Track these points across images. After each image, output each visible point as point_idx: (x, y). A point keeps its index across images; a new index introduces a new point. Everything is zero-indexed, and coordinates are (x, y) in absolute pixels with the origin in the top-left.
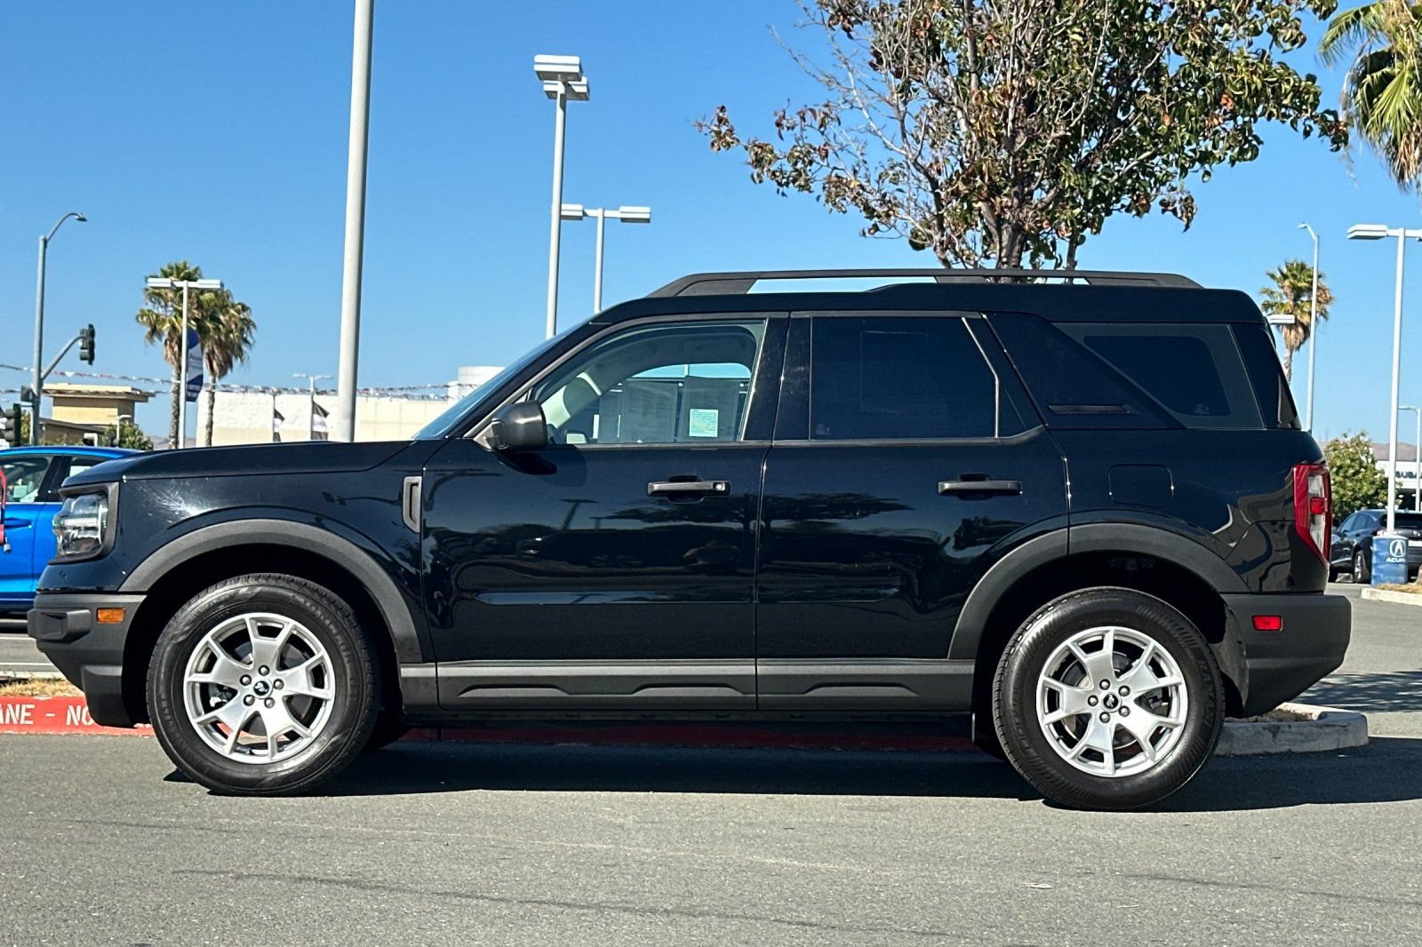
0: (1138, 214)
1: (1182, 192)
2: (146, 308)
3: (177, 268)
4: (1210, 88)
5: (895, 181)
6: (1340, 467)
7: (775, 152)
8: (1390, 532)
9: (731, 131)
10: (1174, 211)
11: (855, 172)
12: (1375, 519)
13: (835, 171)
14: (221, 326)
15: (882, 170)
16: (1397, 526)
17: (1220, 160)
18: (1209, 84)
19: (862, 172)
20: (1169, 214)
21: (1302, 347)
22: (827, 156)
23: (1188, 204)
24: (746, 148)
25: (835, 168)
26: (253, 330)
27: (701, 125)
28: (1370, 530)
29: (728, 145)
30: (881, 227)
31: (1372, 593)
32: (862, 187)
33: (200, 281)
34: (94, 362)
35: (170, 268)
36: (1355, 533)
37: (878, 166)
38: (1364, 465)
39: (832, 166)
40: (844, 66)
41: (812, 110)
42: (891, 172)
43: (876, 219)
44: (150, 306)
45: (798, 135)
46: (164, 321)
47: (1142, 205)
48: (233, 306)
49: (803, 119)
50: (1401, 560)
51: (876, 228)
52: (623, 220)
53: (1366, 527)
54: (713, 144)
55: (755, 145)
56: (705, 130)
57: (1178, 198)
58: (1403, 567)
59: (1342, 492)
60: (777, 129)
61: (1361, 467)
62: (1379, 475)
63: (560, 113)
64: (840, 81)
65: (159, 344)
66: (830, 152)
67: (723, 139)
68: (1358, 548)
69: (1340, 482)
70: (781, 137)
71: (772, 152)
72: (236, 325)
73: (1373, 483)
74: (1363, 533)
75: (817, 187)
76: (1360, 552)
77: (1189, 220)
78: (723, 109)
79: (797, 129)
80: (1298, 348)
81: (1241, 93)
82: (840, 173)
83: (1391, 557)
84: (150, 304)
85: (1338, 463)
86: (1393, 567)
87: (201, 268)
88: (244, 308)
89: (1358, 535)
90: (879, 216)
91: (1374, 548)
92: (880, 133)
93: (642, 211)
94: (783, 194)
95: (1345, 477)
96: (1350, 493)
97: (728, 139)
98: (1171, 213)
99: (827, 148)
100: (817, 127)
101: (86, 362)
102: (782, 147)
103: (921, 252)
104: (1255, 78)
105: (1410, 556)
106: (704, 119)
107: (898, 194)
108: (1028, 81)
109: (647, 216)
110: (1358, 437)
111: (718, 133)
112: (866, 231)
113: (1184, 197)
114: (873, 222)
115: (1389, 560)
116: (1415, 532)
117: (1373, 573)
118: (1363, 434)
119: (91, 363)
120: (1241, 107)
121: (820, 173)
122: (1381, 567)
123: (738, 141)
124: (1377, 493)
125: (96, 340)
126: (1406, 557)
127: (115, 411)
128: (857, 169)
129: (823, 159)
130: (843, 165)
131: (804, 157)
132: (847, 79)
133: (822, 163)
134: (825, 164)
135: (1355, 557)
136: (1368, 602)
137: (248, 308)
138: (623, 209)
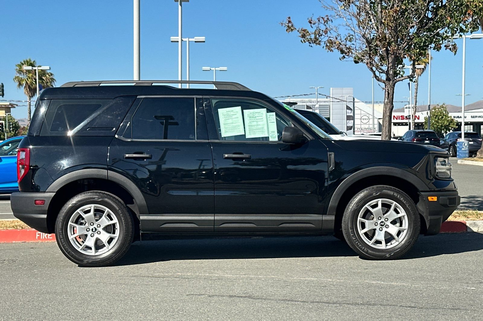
0: (438, 50)
1: (452, 42)
2: (17, 76)
3: (27, 61)
4: (464, 7)
5: (350, 41)
6: (437, 116)
7: (309, 32)
8: (462, 140)
9: (292, 25)
10: (450, 49)
11: (337, 38)
12: (456, 135)
13: (330, 38)
14: (44, 81)
15: (346, 37)
16: (465, 137)
17: (467, 32)
18: (464, 6)
19: (339, 38)
20: (448, 50)
21: (422, 75)
22: (327, 33)
23: (455, 47)
24: (298, 31)
25: (330, 37)
26: (55, 82)
27: (282, 24)
28: (455, 139)
29: (292, 30)
30: (346, 57)
31: (462, 162)
32: (340, 43)
33: (42, 67)
34: (4, 96)
35: (24, 62)
36: (450, 140)
37: (345, 36)
38: (445, 115)
39: (329, 36)
40: (337, 3)
41: (322, 18)
42: (349, 38)
43: (344, 54)
44: (18, 75)
45: (317, 26)
46: (23, 80)
47: (439, 47)
48: (48, 74)
49: (319, 21)
50: (467, 149)
51: (344, 57)
52: (196, 42)
53: (453, 138)
54: (287, 30)
55: (302, 30)
56: (284, 25)
57: (451, 44)
58: (467, 151)
59: (438, 124)
60: (310, 24)
61: (444, 115)
62: (450, 118)
63: (180, 7)
64: (336, 8)
65: (22, 88)
66: (328, 32)
67: (290, 28)
68: (451, 145)
69: (437, 121)
70: (312, 27)
71: (308, 32)
72: (49, 80)
73: (448, 121)
74: (453, 140)
75: (322, 43)
76: (452, 147)
77: (456, 52)
78: (289, 18)
79: (317, 24)
80: (420, 75)
81: (475, 9)
82: (331, 39)
83: (464, 148)
84: (18, 74)
85: (436, 115)
86: (464, 151)
87: (36, 61)
88: (52, 74)
89: (450, 141)
90: (346, 53)
91: (457, 145)
92: (350, 26)
93: (202, 38)
94: (311, 46)
95: (439, 119)
96: (440, 124)
97: (292, 28)
98: (449, 50)
99: (327, 30)
100: (323, 23)
101: (1, 96)
102: (311, 30)
103: (358, 64)
104: (480, 4)
105: (470, 147)
106: (283, 22)
107: (352, 46)
108: (402, 7)
109: (204, 40)
110: (443, 105)
111: (288, 26)
112: (341, 58)
113: (453, 44)
114: (343, 55)
115: (463, 149)
116: (470, 139)
117: (458, 154)
118: (444, 104)
119: (3, 97)
120: (475, 14)
121: (324, 39)
122: (460, 151)
123: (296, 29)
124: (449, 124)
125: (4, 88)
126: (468, 148)
127: (4, 111)
128: (337, 37)
129: (325, 34)
130: (332, 35)
131: (318, 34)
132: (338, 8)
133: (325, 35)
134: (326, 35)
135: (450, 149)
136: (461, 165)
137: (53, 74)
138: (196, 38)
